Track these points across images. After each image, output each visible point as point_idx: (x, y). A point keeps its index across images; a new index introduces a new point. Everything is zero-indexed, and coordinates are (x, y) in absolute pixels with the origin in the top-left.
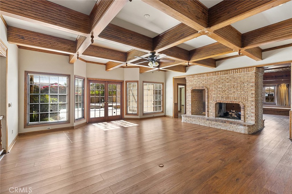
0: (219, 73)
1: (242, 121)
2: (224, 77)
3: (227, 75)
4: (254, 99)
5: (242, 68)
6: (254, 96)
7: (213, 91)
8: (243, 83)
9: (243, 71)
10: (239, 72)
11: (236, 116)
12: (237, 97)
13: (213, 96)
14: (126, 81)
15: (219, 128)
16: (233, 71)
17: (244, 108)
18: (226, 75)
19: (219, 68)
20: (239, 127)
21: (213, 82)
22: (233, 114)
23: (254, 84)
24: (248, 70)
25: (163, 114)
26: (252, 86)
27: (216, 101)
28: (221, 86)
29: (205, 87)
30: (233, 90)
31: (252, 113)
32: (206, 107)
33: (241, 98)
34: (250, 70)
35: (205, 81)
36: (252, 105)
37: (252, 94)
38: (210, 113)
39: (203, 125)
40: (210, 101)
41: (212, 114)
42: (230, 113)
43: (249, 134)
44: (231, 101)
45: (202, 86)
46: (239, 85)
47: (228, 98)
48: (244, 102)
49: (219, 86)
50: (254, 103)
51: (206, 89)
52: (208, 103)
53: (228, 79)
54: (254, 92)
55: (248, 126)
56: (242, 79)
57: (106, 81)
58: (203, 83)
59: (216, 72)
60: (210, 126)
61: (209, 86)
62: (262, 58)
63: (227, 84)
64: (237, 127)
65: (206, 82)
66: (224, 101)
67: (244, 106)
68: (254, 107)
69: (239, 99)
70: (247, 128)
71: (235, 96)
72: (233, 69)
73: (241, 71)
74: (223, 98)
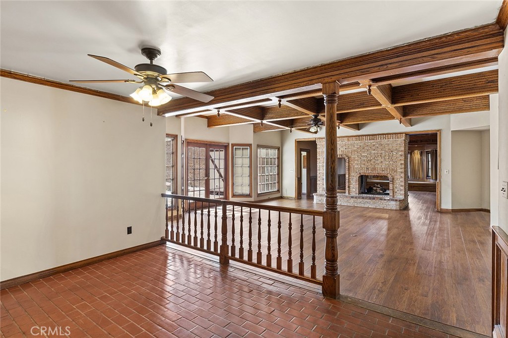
0: (363, 138)
1: (391, 196)
2: (370, 144)
3: (373, 141)
4: (403, 170)
5: (390, 134)
6: (403, 166)
7: (356, 160)
8: (392, 151)
9: (391, 138)
10: (387, 138)
11: (381, 192)
12: (384, 168)
13: (356, 166)
14: (232, 144)
15: (367, 206)
16: (381, 137)
17: (393, 181)
18: (371, 141)
19: (363, 131)
20: (390, 203)
21: (355, 149)
22: (378, 189)
23: (403, 153)
24: (397, 137)
25: (278, 195)
26: (402, 155)
27: (360, 173)
28: (366, 154)
29: (345, 155)
30: (380, 159)
31: (402, 186)
32: (347, 181)
33: (390, 170)
34: (399, 137)
35: (344, 147)
36: (402, 177)
37: (401, 164)
38: (351, 189)
39: (346, 205)
40: (352, 174)
41: (354, 190)
42: (375, 188)
43: (400, 210)
44: (378, 173)
45: (340, 153)
46: (388, 154)
47: (374, 169)
48: (392, 174)
49: (363, 154)
50: (403, 175)
51: (346, 158)
52: (349, 176)
53: (374, 145)
54: (403, 162)
55: (400, 201)
56: (390, 147)
57: (207, 144)
58: (342, 149)
59: (359, 136)
60: (356, 205)
61: (350, 154)
62: (412, 124)
63: (373, 152)
64: (387, 203)
65: (346, 149)
66: (369, 172)
67: (393, 179)
68: (403, 179)
69: (387, 170)
70: (398, 203)
71: (383, 167)
72: (381, 134)
73: (389, 137)
74: (368, 169)
